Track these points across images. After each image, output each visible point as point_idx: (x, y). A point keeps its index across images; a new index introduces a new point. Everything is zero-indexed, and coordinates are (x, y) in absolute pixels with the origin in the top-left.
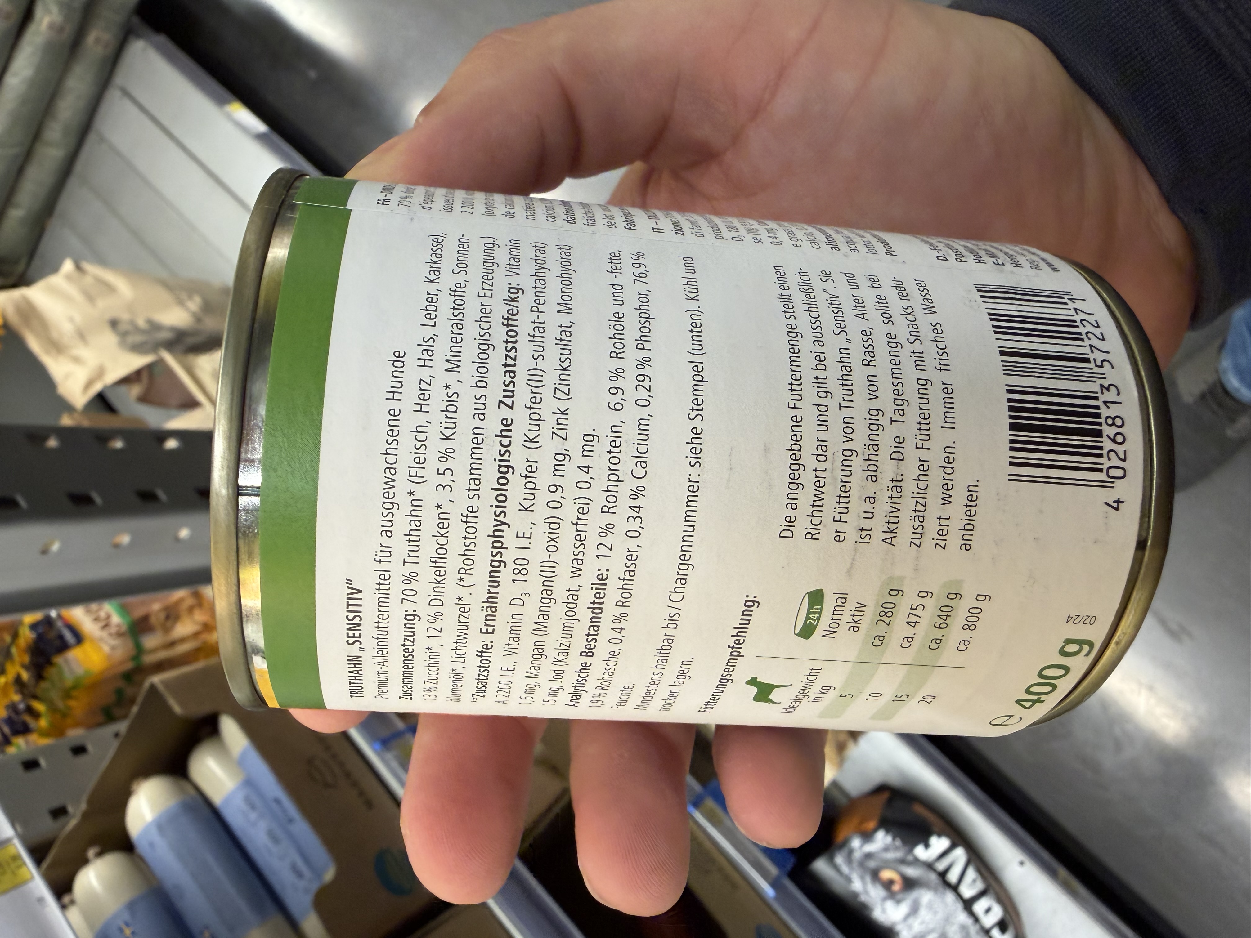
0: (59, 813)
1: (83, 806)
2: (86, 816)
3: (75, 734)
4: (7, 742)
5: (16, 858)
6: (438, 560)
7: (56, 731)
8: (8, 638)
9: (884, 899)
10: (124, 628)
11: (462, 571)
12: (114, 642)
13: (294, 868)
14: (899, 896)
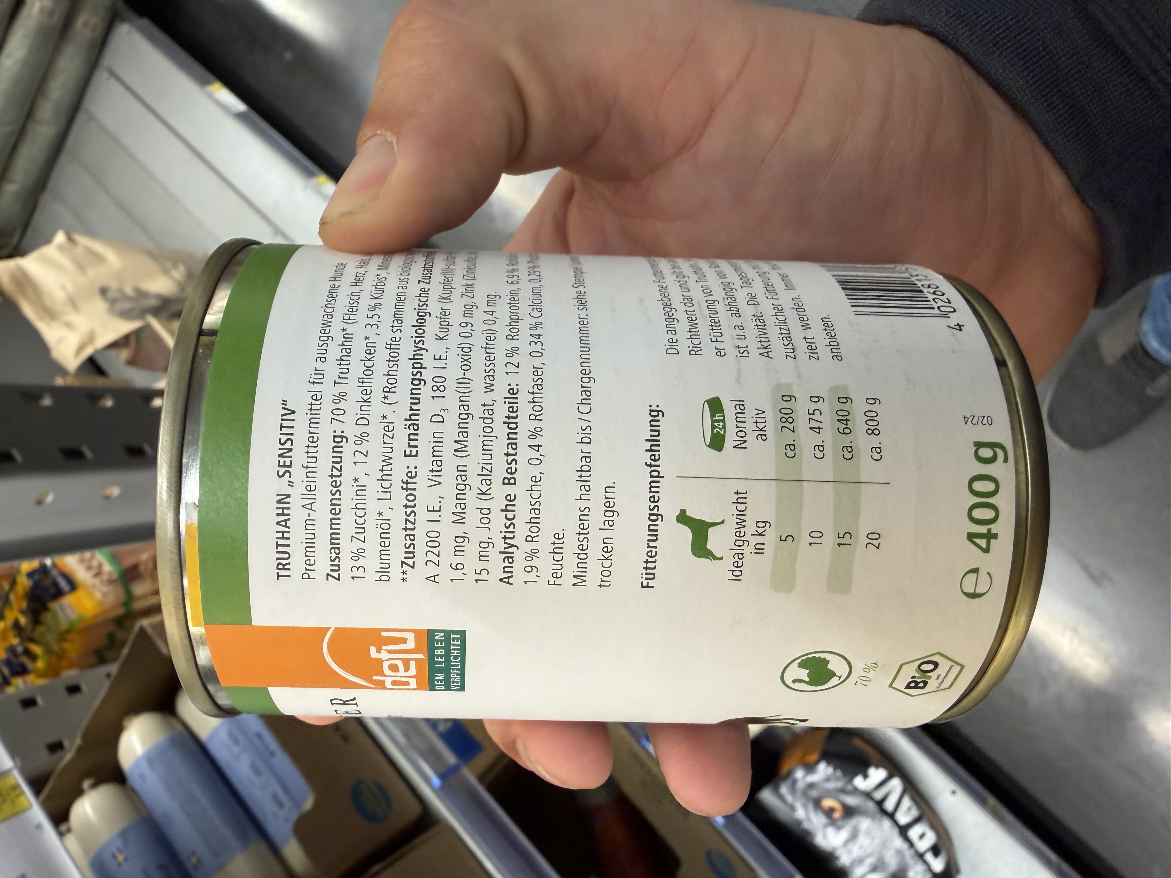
0: (56, 747)
1: (78, 741)
2: (80, 750)
3: (70, 675)
4: (7, 682)
5: (15, 787)
6: (365, 380)
7: (53, 672)
8: (6, 586)
9: (826, 826)
10: (115, 576)
11: (387, 390)
12: (105, 589)
13: (275, 798)
14: (840, 823)
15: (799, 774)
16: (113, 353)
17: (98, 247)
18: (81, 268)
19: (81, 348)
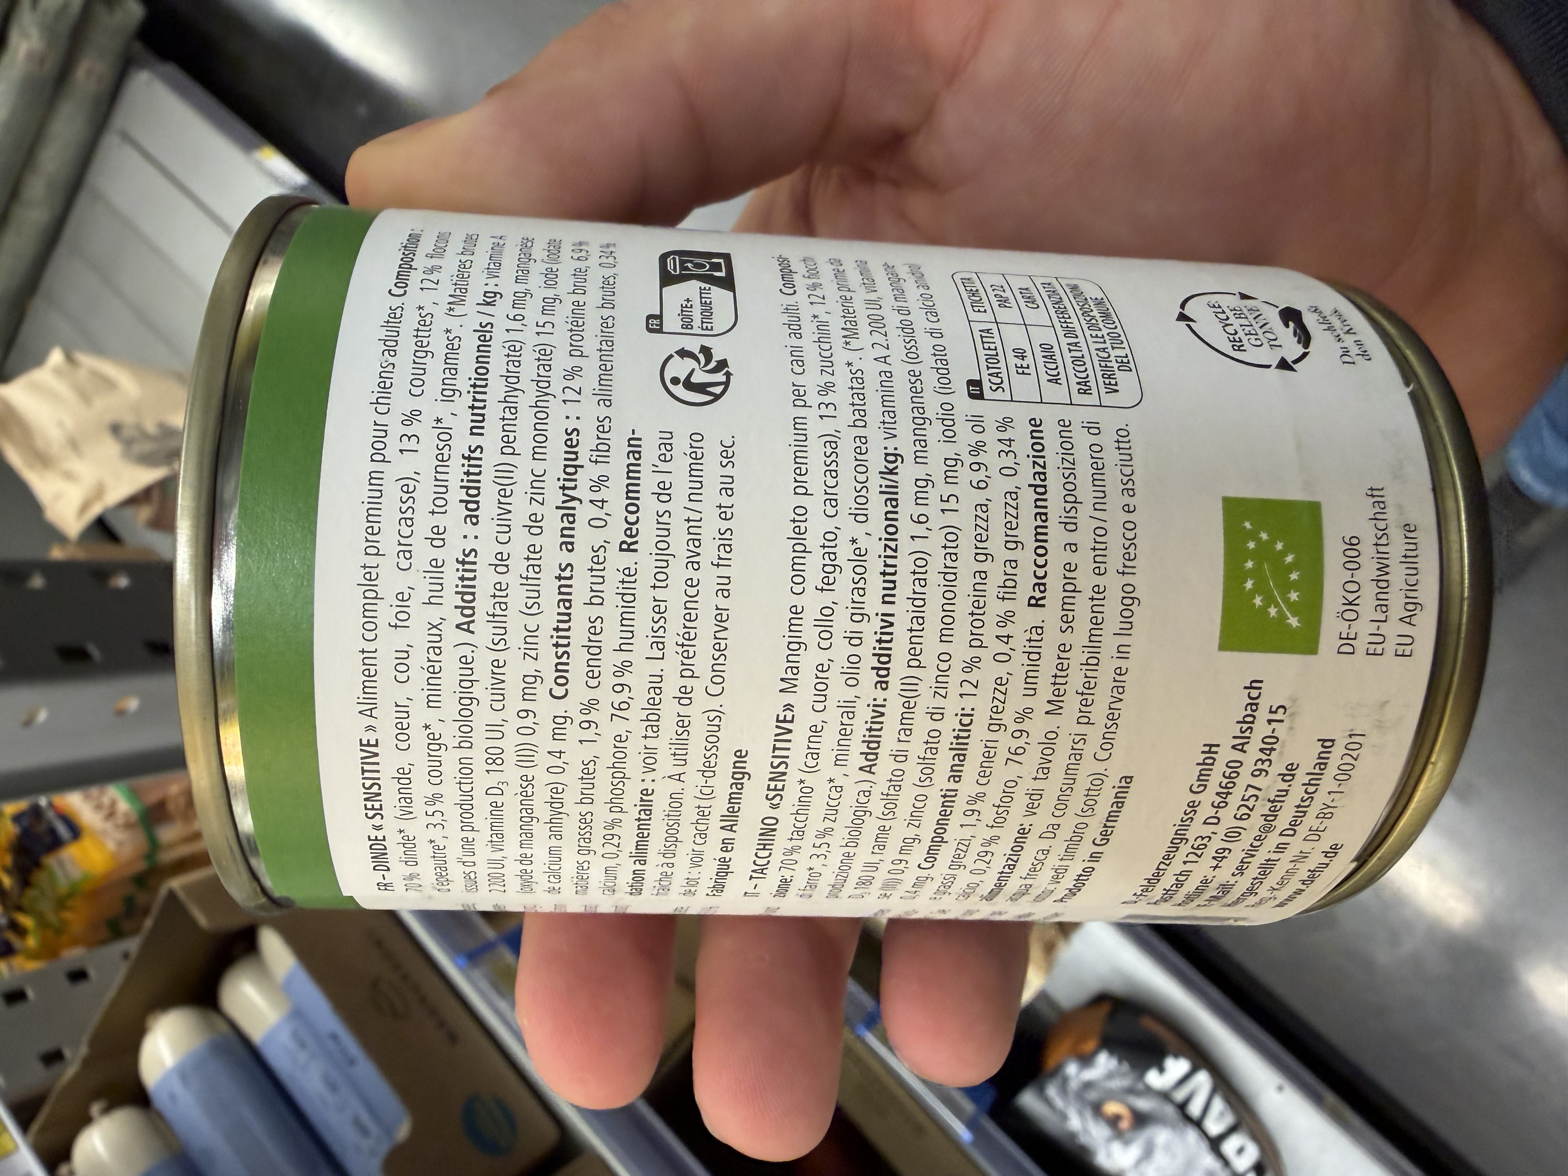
0: (53, 1058)
1: (84, 1050)
2: (87, 1063)
3: (73, 955)
7: (48, 951)
9: (1109, 1140)
10: (134, 817)
12: (121, 835)
13: (357, 1123)
14: (1128, 1135)
15: (1072, 1069)
16: (129, 512)
17: (109, 369)
18: (85, 397)
19: (84, 507)
